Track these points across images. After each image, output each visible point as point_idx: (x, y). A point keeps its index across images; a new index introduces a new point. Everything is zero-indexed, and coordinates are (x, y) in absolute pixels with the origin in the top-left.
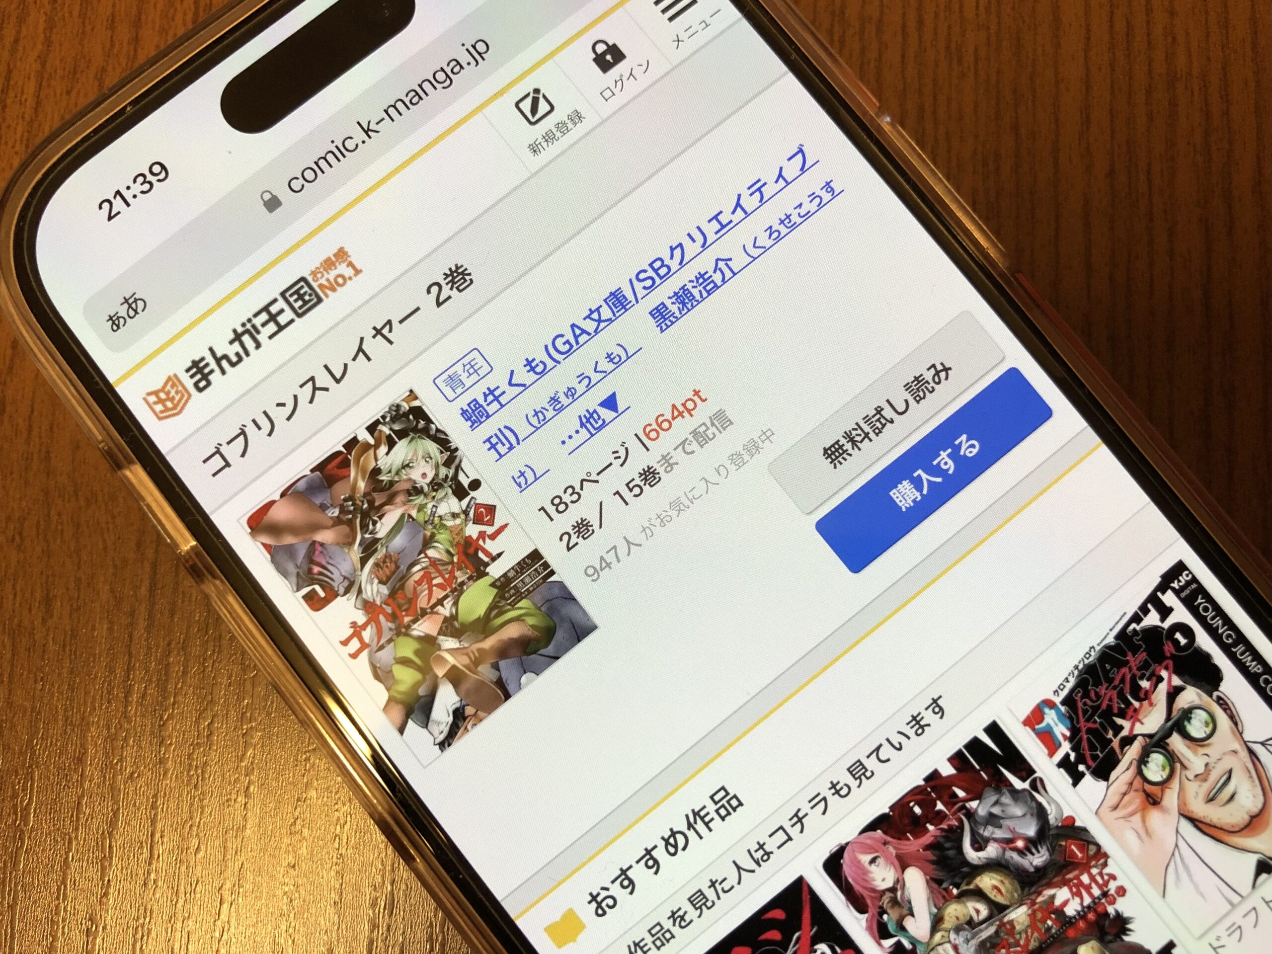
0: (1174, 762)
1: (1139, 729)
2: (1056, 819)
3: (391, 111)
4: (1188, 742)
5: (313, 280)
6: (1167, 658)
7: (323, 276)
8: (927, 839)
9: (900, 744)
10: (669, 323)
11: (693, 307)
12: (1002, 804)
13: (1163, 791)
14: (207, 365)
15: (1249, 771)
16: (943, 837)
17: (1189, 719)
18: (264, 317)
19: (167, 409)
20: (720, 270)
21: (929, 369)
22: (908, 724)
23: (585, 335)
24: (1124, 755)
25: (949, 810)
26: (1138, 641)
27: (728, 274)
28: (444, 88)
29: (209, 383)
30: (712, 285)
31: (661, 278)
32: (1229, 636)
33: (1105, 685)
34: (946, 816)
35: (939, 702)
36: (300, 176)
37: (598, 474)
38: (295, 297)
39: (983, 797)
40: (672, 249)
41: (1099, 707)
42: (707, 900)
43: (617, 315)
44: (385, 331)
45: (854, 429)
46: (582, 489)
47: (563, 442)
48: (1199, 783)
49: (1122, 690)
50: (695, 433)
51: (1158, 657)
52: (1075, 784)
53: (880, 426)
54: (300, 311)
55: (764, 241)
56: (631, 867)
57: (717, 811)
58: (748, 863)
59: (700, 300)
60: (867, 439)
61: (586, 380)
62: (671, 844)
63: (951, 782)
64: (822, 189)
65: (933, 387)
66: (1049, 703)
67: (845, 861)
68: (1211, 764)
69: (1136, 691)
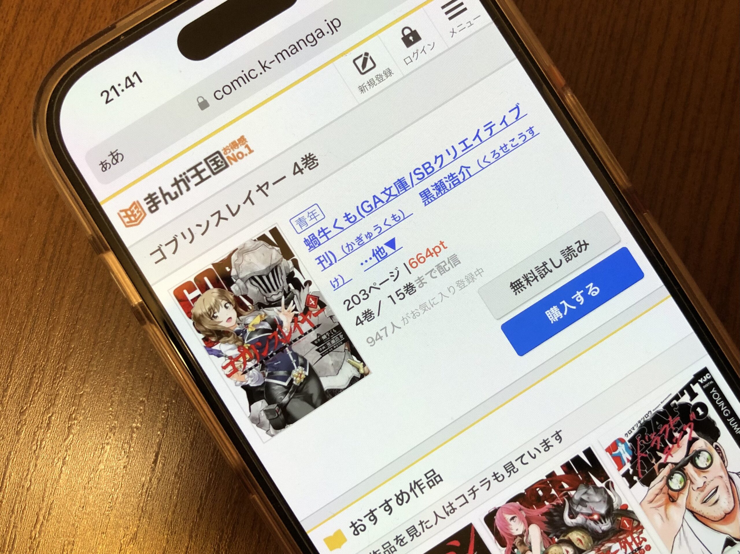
0: (687, 480)
1: (670, 459)
2: (618, 505)
3: (279, 56)
4: (696, 469)
5: (224, 153)
6: (691, 421)
7: (230, 152)
8: (544, 510)
9: (535, 455)
10: (430, 201)
11: (445, 193)
12: (588, 494)
13: (678, 495)
14: (157, 197)
15: (728, 489)
16: (554, 509)
17: (698, 456)
18: (193, 172)
19: (131, 221)
20: (463, 173)
21: (576, 243)
22: (541, 444)
23: (380, 203)
24: (660, 473)
25: (558, 495)
26: (676, 410)
27: (467, 176)
28: (312, 46)
29: (157, 209)
30: (457, 181)
31: (428, 174)
32: (727, 412)
33: (654, 433)
34: (556, 497)
35: (560, 434)
36: (221, 90)
37: (380, 284)
38: (213, 162)
39: (578, 489)
40: (436, 158)
41: (650, 445)
42: (417, 532)
43: (401, 193)
44: (264, 188)
45: (529, 274)
46: (370, 292)
47: (362, 264)
48: (699, 492)
49: (664, 437)
50: (438, 266)
51: (686, 420)
52: (631, 487)
53: (544, 273)
54: (215, 171)
55: (490, 158)
56: (376, 509)
57: (428, 483)
58: (443, 514)
59: (449, 189)
60: (536, 280)
61: (379, 229)
62: (400, 499)
63: (561, 479)
64: (527, 131)
65: (577, 254)
66: (622, 441)
67: (497, 517)
68: (707, 483)
69: (671, 438)
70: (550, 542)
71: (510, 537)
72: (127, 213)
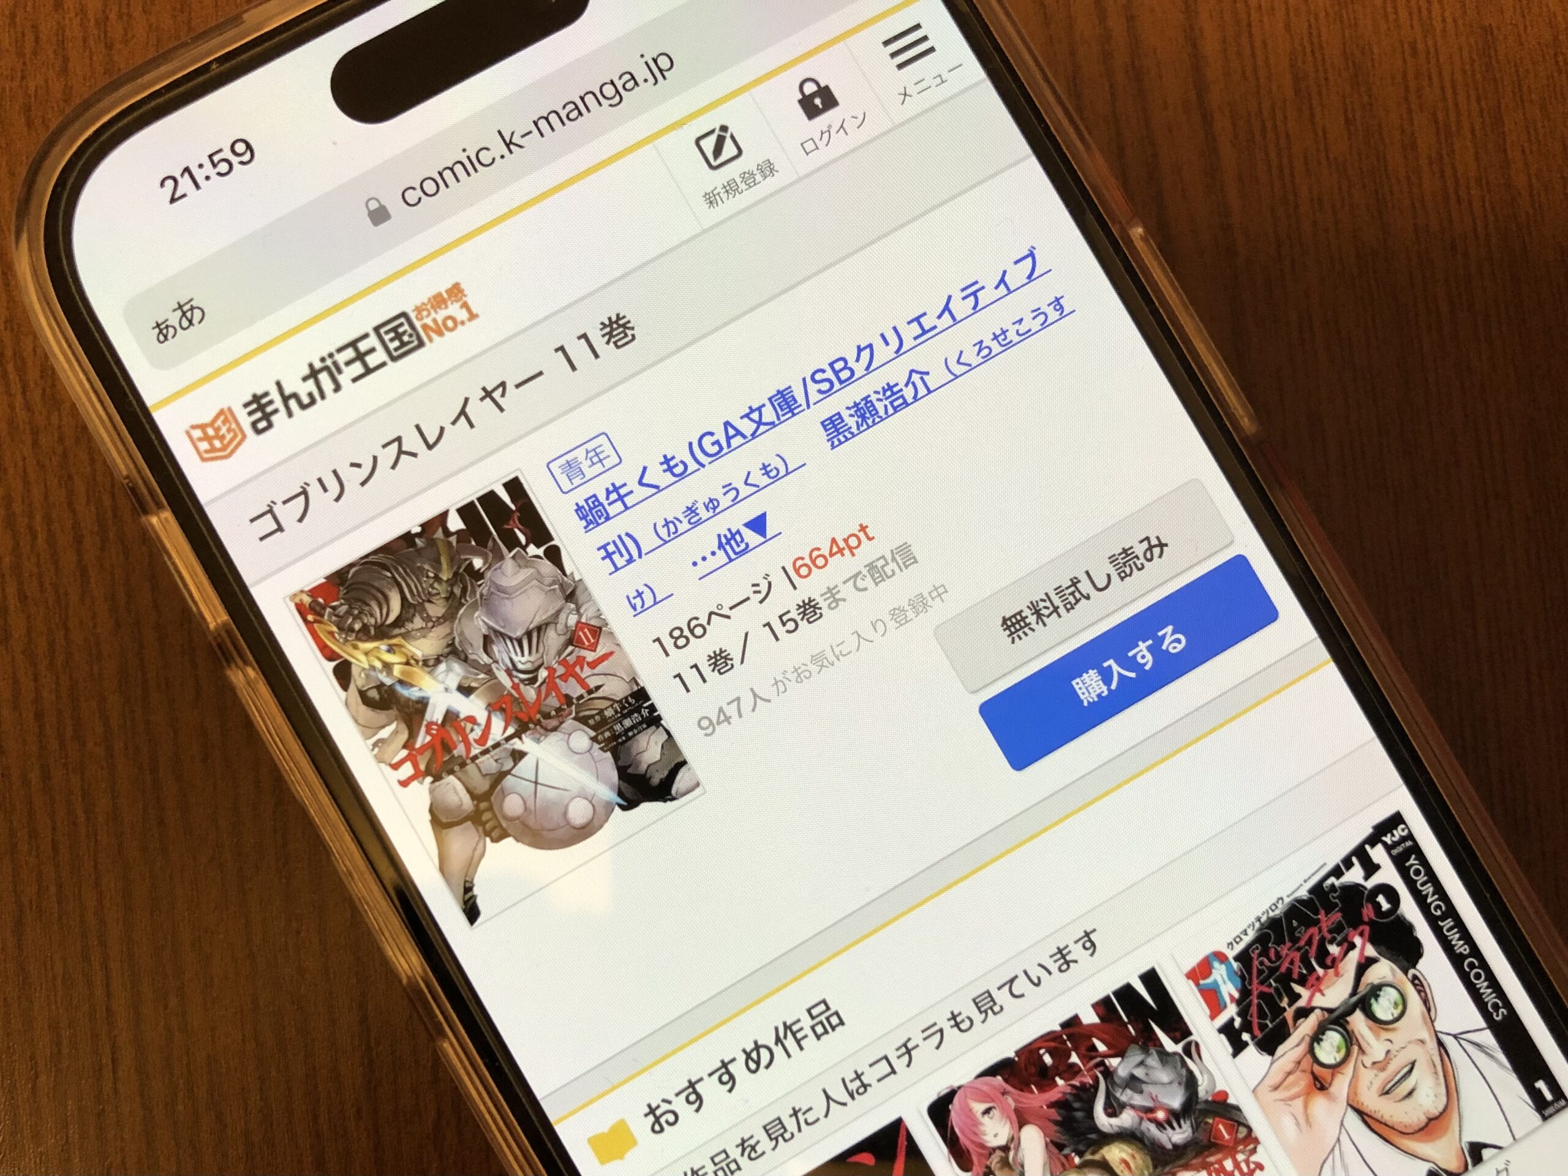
0: (1352, 1045)
1: (1319, 1001)
2: (1207, 1092)
3: (543, 123)
4: (1371, 1023)
5: (417, 318)
6: (1363, 923)
7: (429, 315)
8: (1053, 1095)
9: (1039, 979)
10: (843, 439)
11: (874, 424)
12: (1146, 1066)
13: (1333, 1075)
14: (271, 402)
15: (1435, 1066)
16: (1075, 1095)
17: (1377, 997)
18: (350, 353)
19: (213, 449)
20: (914, 384)
21: (1141, 542)
22: (1051, 957)
23: (739, 438)
24: (1296, 1028)
25: (1084, 1066)
26: (1334, 898)
27: (922, 391)
28: (611, 105)
29: (270, 425)
30: (900, 401)
31: (841, 382)
32: (1438, 907)
34: (1080, 1070)
35: (1092, 936)
36: (418, 187)
37: (731, 608)
38: (392, 335)
39: (1127, 1054)
40: (860, 350)
41: (1277, 968)
42: (786, 1131)
43: (782, 419)
44: (497, 395)
45: (1042, 600)
46: (709, 623)
47: (695, 564)
48: (1375, 1072)
49: (1306, 953)
51: (1353, 920)
52: (1235, 1054)
53: (1073, 601)
54: (395, 354)
55: (971, 357)
56: (701, 1079)
57: (813, 1028)
58: (840, 1094)
59: (884, 416)
60: (1055, 614)
61: (734, 493)
62: (753, 1060)
63: (1091, 1031)
64: (1049, 305)
65: (1142, 564)
66: (1221, 957)
67: (955, 1108)
68: (1393, 1052)
69: (1323, 956)
70: (1063, 1165)
71: (981, 1151)
72: (205, 433)
